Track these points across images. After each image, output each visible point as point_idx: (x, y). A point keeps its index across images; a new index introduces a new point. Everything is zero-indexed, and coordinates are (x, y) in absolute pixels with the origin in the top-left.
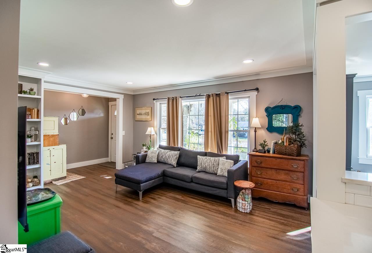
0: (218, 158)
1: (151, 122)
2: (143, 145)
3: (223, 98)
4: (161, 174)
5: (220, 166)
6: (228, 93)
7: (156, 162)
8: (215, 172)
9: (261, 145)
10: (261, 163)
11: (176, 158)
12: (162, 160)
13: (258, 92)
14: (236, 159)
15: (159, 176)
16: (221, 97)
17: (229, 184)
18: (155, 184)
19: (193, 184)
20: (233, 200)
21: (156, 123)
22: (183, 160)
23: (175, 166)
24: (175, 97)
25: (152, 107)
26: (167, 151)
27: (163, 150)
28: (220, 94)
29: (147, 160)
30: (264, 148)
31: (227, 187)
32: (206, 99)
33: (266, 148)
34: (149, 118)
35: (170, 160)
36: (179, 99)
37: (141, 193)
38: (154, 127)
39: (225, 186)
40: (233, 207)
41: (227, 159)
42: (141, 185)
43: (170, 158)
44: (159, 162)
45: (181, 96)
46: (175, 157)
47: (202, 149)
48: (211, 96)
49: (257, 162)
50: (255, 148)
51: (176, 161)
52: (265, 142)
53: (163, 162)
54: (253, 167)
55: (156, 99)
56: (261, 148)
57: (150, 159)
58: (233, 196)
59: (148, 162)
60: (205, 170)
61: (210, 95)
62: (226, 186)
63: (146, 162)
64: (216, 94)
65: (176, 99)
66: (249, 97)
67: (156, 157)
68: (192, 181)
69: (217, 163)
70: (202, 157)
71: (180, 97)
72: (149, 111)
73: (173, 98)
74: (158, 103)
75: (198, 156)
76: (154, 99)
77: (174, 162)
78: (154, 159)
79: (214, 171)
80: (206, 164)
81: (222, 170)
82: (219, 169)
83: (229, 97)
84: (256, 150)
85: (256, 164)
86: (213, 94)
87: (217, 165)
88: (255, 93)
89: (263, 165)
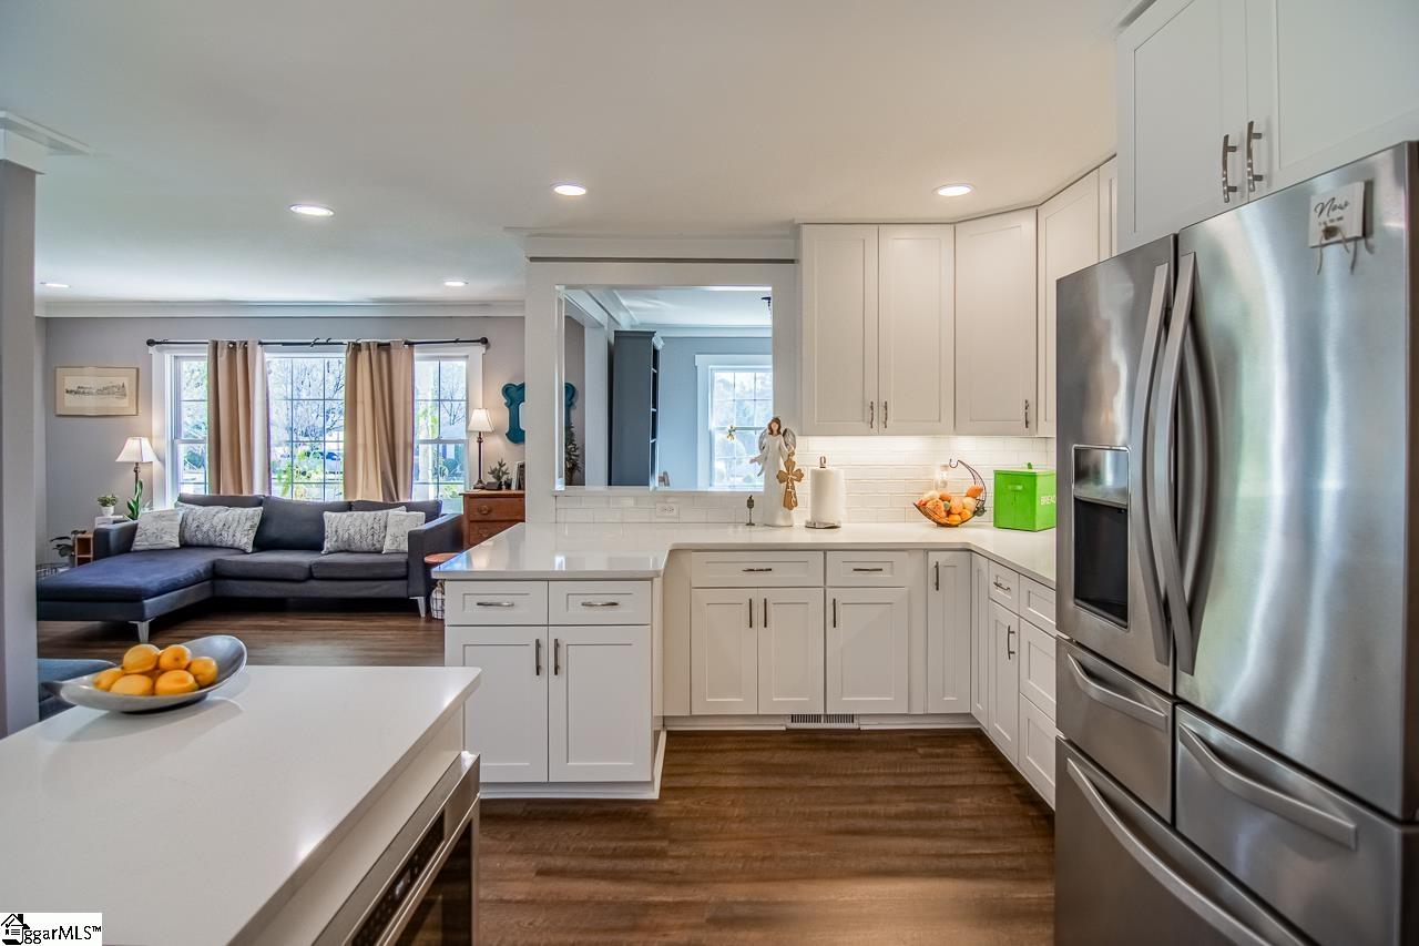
0: (385, 511)
1: (135, 419)
2: (105, 503)
3: (399, 356)
4: (205, 572)
5: (390, 531)
6: (411, 344)
7: (178, 546)
8: (378, 546)
9: (492, 472)
10: (489, 511)
11: (251, 526)
12: (200, 536)
13: (487, 348)
14: (433, 510)
15: (198, 580)
16: (393, 352)
17: (411, 563)
18: (187, 602)
19: (313, 584)
20: (421, 600)
21: (160, 422)
22: (273, 531)
23: (250, 550)
24: (241, 342)
25: (138, 370)
26: (213, 509)
27: (199, 509)
28: (389, 344)
29: (140, 543)
30: (499, 478)
31: (408, 571)
32: (349, 355)
33: (504, 479)
34: (127, 405)
35: (231, 533)
36: (254, 349)
37: (143, 628)
38: (150, 438)
39: (402, 571)
40: (423, 615)
41: (407, 511)
42: (146, 601)
43: (231, 530)
44: (186, 545)
45: (263, 341)
46: (249, 524)
47: (335, 494)
48: (363, 347)
49: (480, 511)
50: (480, 481)
51: (252, 535)
52: (501, 465)
53: (200, 543)
54: (473, 524)
55: (158, 343)
56: (494, 480)
57: (152, 540)
58: (422, 588)
59: (142, 551)
60: (347, 547)
61: (360, 345)
62: (404, 570)
63: (136, 551)
64: (379, 345)
65: (246, 349)
66: (467, 357)
67: (177, 531)
68: (310, 577)
69: (382, 524)
70: (339, 514)
71: (260, 343)
72: (126, 380)
73: (234, 344)
74: (168, 358)
75: (326, 514)
76: (151, 343)
77: (245, 540)
78: (166, 538)
79: (374, 545)
80: (352, 531)
81: (395, 538)
82: (388, 539)
83: (416, 355)
84: (481, 484)
85: (478, 516)
86: (368, 343)
87: (382, 529)
88: (481, 349)
89: (493, 516)
